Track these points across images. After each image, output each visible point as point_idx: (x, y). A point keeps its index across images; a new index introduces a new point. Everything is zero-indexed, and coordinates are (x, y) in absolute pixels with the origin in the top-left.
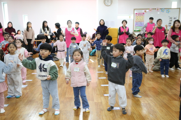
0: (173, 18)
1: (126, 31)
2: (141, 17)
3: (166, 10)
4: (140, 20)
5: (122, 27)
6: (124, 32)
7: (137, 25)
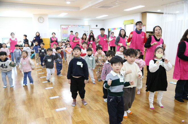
0: (86, 32)
1: (55, 40)
2: (66, 30)
3: (81, 26)
4: (65, 33)
5: (53, 37)
6: (54, 40)
7: (63, 36)
